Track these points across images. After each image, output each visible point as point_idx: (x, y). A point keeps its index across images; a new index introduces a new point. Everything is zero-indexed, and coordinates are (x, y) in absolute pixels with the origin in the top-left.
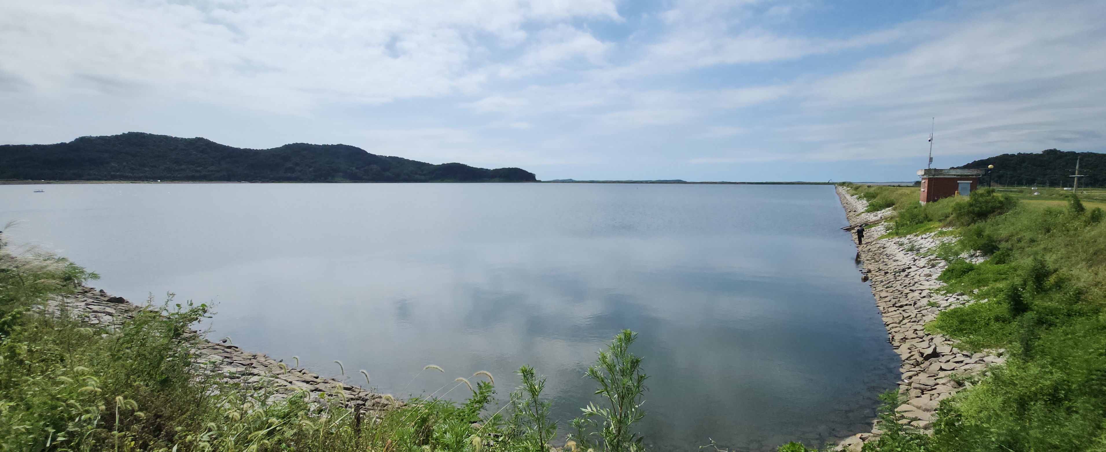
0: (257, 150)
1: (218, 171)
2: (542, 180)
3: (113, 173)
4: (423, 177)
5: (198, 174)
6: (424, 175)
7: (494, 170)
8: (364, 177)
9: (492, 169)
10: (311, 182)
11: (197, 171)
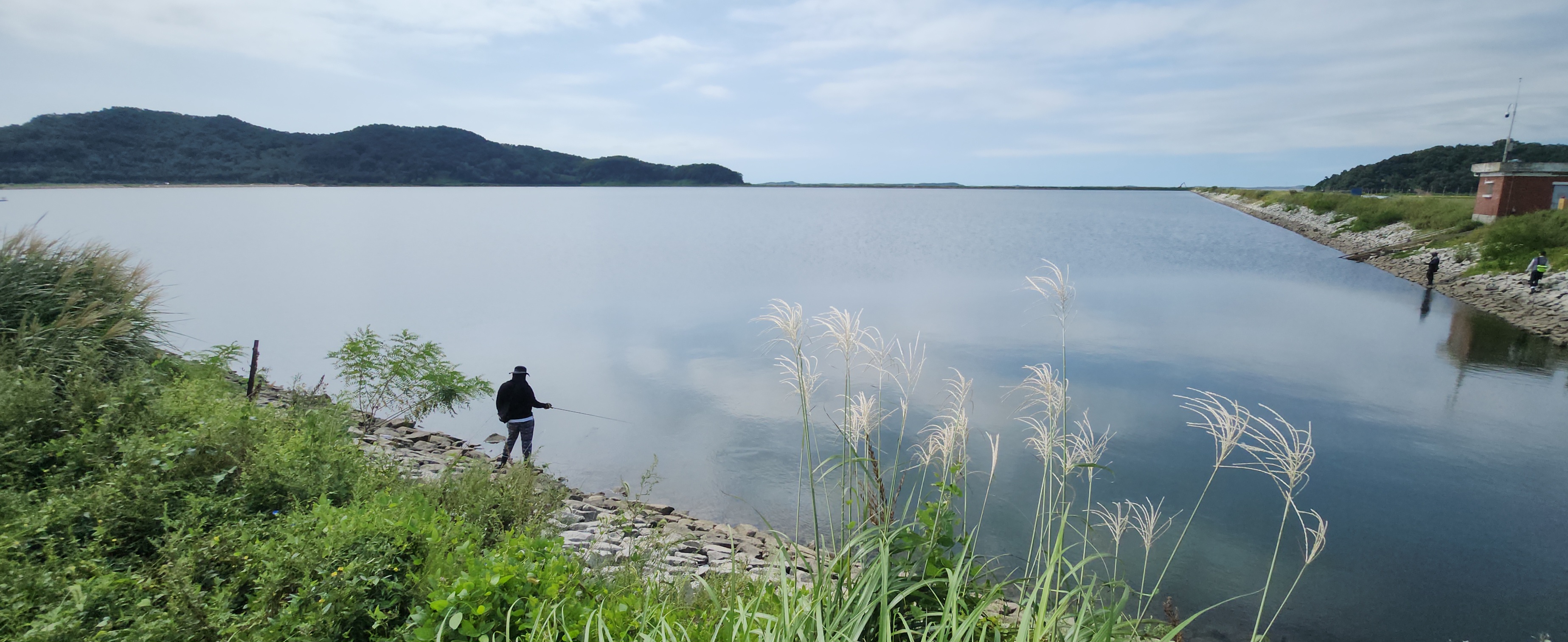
0: (314, 135)
1: (258, 169)
2: (752, 183)
3: (96, 172)
4: (573, 178)
5: (226, 173)
6: (574, 174)
7: (679, 167)
8: (483, 178)
9: (676, 166)
10: (402, 185)
11: (225, 168)
